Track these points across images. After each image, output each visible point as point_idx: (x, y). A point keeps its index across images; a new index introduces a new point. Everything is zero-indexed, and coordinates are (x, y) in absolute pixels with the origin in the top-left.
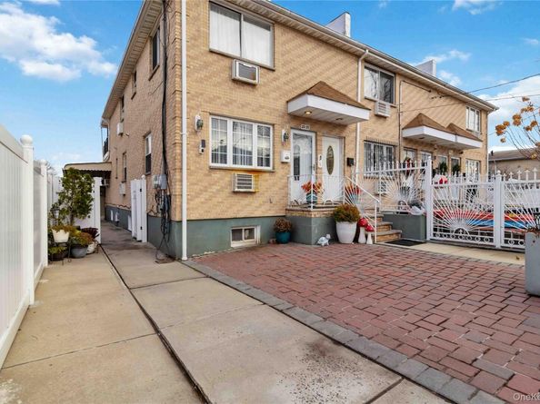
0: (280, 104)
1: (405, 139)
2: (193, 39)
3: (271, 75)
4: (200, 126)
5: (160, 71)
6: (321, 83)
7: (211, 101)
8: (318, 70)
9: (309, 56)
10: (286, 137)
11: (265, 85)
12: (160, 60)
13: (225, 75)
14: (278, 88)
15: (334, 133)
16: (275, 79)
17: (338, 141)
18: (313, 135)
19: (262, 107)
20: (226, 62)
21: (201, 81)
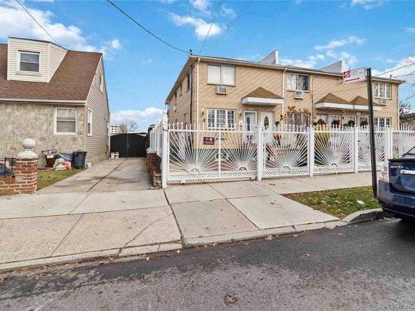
0: (238, 100)
1: (317, 109)
2: (201, 81)
3: (234, 88)
4: (203, 114)
5: (190, 90)
6: (260, 88)
7: (207, 103)
8: (258, 82)
9: (253, 77)
10: (241, 115)
11: (231, 93)
12: (190, 87)
13: (214, 92)
14: (238, 94)
15: (268, 110)
16: (236, 90)
17: (271, 114)
18: (256, 112)
19: (229, 103)
20: (214, 87)
21: (203, 96)
